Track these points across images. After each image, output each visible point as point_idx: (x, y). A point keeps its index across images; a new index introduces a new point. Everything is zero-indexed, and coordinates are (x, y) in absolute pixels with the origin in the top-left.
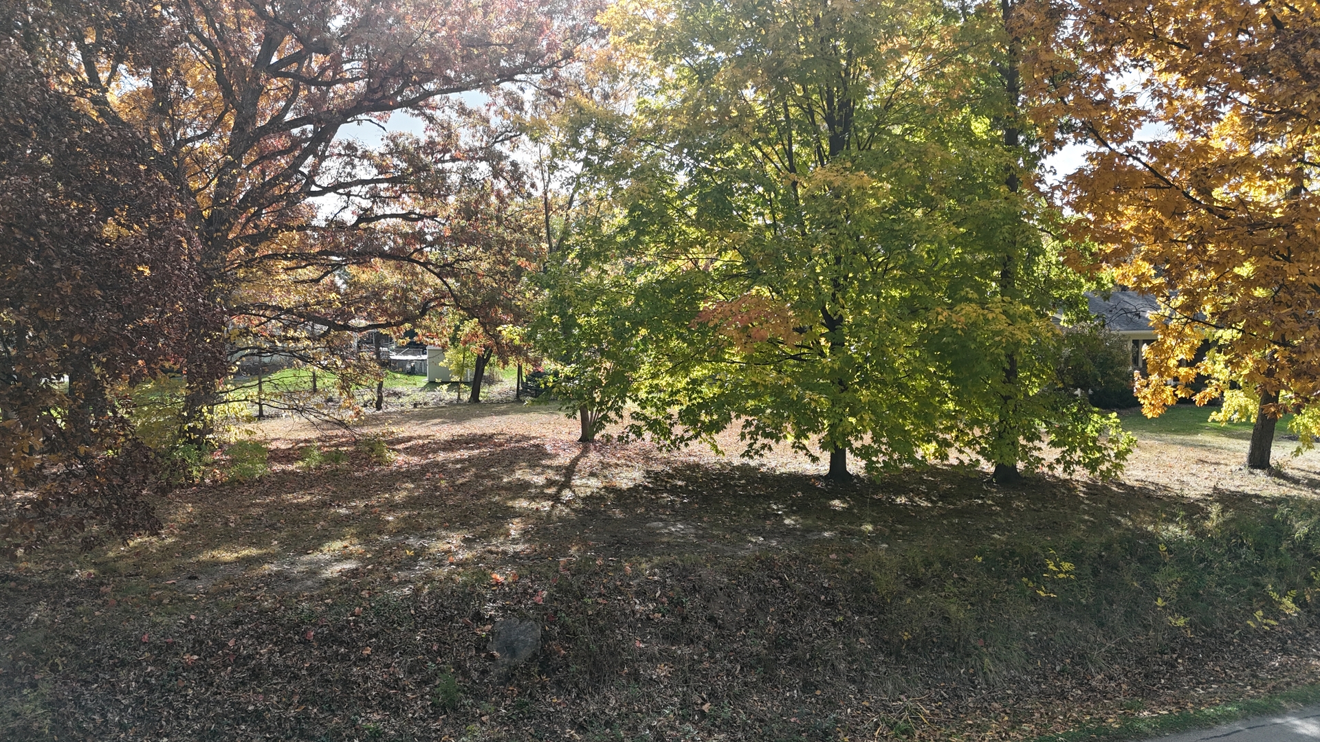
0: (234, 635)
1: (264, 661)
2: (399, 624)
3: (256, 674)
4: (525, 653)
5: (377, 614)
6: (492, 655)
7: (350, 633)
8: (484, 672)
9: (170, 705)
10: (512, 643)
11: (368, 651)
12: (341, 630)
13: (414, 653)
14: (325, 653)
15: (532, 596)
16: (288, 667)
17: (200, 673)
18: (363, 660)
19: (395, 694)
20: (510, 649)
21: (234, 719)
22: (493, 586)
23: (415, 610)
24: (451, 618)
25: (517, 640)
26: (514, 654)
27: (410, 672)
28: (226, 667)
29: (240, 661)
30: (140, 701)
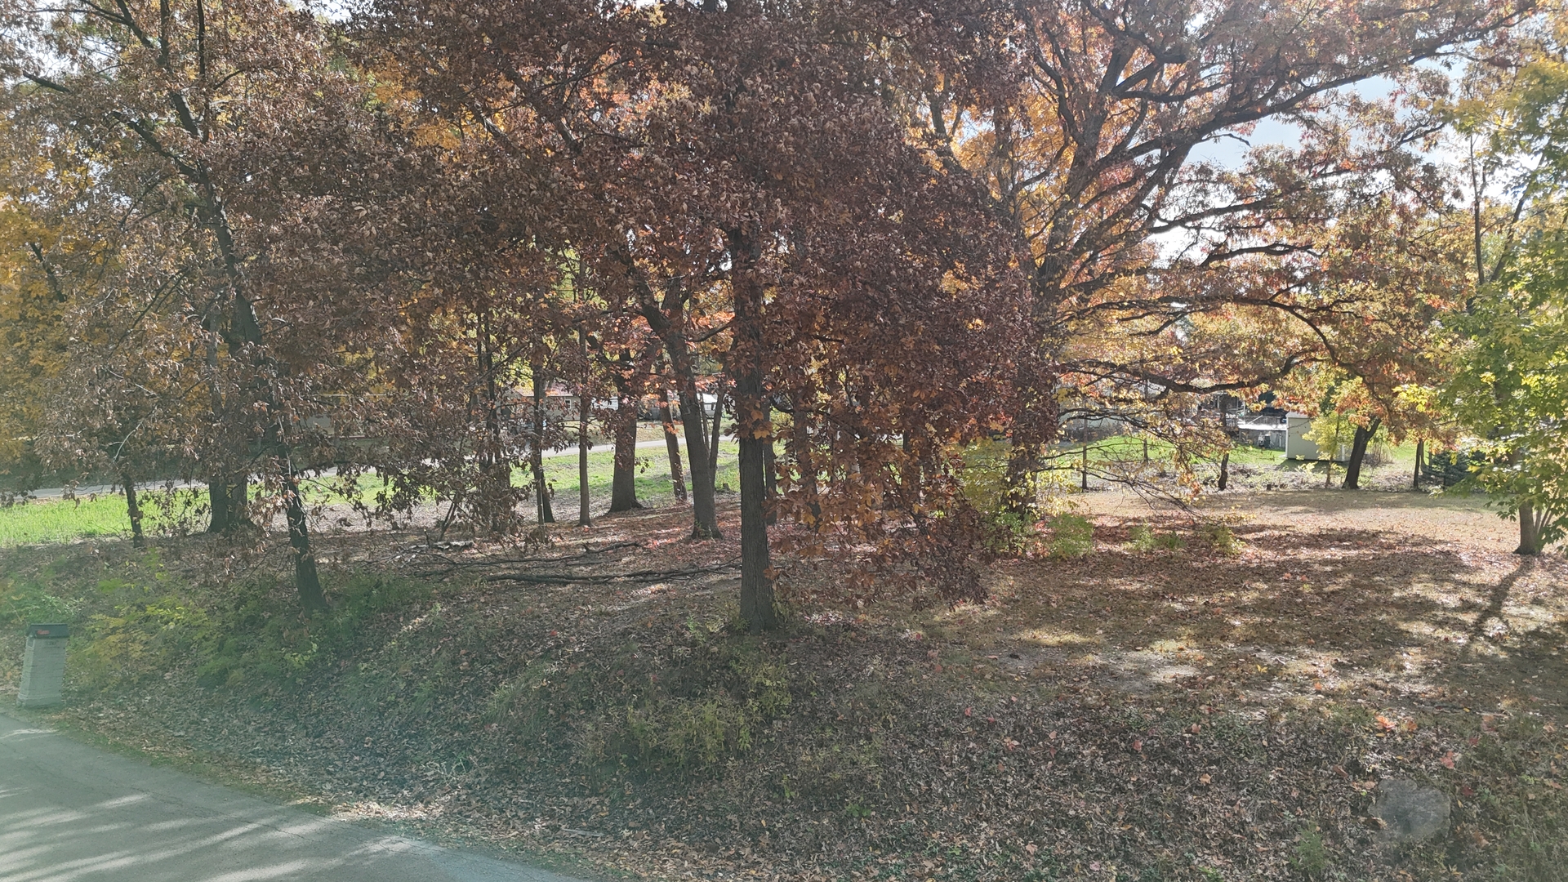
0: (1055, 727)
1: (1086, 763)
2: (1247, 755)
3: (1077, 775)
4: (1424, 832)
5: (1219, 737)
6: (1375, 823)
7: (1185, 752)
8: (1363, 842)
9: (990, 788)
10: (1406, 812)
11: (1206, 779)
12: (1175, 746)
13: (1264, 795)
14: (1155, 769)
15: (1437, 755)
16: (1112, 776)
17: (1021, 761)
18: (1201, 788)
19: (1240, 840)
20: (1403, 820)
21: (1054, 820)
22: (1379, 732)
23: (1269, 742)
24: (1318, 762)
25: (1413, 810)
26: (1408, 827)
27: (1261, 817)
28: (1046, 760)
29: (1062, 758)
30: (961, 775)
